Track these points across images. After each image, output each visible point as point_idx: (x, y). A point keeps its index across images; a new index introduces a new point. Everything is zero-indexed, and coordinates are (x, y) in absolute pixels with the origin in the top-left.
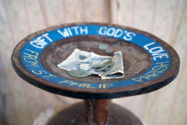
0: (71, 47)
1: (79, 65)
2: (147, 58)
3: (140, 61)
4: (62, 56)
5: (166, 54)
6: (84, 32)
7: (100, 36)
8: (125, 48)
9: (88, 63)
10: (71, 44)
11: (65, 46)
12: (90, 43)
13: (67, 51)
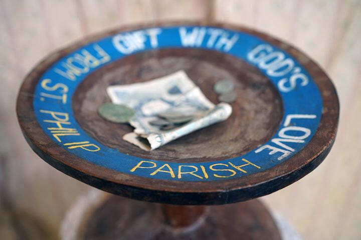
1: (151, 100)
2: (256, 141)
3: (240, 140)
5: (293, 150)
6: (224, 46)
7: (245, 62)
9: (171, 103)
10: (181, 60)
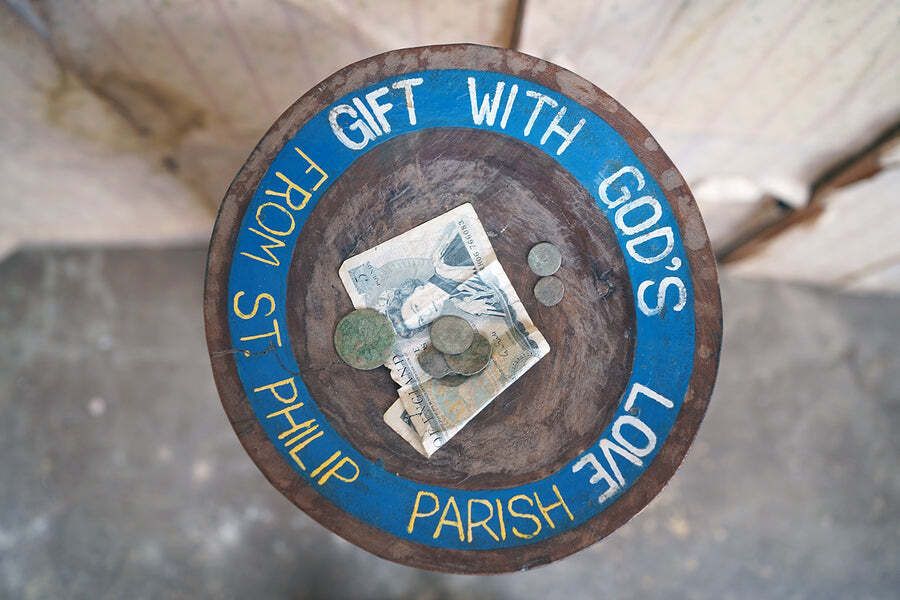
0: (461, 184)
1: (416, 284)
2: (578, 436)
3: (558, 427)
4: (399, 212)
5: (622, 482)
7: (591, 199)
8: (595, 327)
9: (450, 287)
10: (470, 167)
11: (443, 167)
12: (536, 205)
13: (431, 195)
